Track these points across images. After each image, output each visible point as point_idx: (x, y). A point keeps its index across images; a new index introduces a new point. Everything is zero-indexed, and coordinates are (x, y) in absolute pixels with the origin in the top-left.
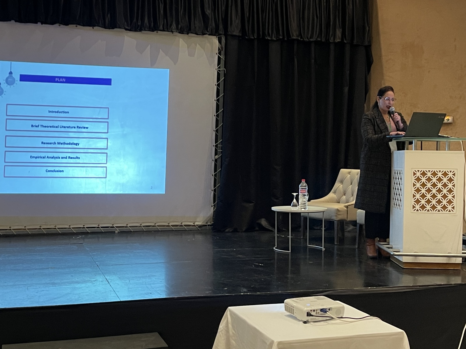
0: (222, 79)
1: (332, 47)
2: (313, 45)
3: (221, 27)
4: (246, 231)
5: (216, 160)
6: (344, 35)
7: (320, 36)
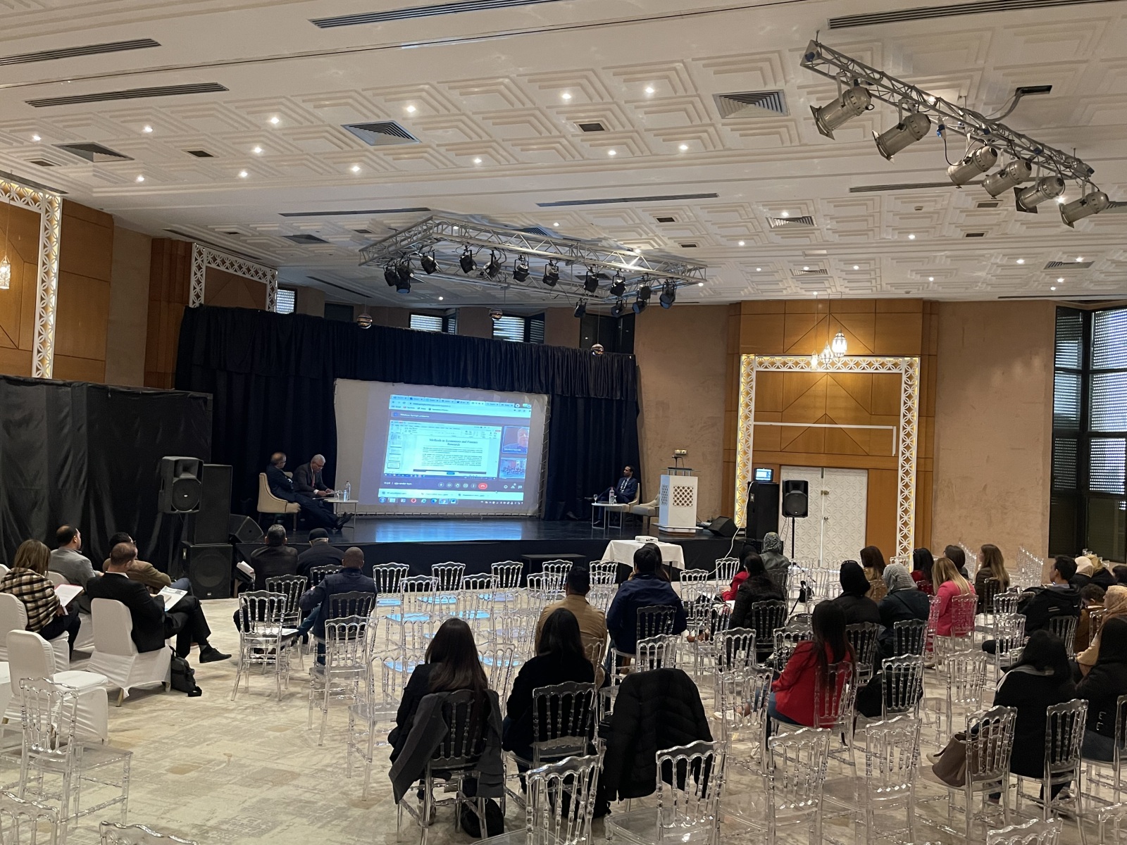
0: (548, 421)
1: (615, 402)
2: (603, 401)
3: (550, 389)
4: (560, 520)
5: (542, 473)
6: (622, 395)
7: (608, 395)
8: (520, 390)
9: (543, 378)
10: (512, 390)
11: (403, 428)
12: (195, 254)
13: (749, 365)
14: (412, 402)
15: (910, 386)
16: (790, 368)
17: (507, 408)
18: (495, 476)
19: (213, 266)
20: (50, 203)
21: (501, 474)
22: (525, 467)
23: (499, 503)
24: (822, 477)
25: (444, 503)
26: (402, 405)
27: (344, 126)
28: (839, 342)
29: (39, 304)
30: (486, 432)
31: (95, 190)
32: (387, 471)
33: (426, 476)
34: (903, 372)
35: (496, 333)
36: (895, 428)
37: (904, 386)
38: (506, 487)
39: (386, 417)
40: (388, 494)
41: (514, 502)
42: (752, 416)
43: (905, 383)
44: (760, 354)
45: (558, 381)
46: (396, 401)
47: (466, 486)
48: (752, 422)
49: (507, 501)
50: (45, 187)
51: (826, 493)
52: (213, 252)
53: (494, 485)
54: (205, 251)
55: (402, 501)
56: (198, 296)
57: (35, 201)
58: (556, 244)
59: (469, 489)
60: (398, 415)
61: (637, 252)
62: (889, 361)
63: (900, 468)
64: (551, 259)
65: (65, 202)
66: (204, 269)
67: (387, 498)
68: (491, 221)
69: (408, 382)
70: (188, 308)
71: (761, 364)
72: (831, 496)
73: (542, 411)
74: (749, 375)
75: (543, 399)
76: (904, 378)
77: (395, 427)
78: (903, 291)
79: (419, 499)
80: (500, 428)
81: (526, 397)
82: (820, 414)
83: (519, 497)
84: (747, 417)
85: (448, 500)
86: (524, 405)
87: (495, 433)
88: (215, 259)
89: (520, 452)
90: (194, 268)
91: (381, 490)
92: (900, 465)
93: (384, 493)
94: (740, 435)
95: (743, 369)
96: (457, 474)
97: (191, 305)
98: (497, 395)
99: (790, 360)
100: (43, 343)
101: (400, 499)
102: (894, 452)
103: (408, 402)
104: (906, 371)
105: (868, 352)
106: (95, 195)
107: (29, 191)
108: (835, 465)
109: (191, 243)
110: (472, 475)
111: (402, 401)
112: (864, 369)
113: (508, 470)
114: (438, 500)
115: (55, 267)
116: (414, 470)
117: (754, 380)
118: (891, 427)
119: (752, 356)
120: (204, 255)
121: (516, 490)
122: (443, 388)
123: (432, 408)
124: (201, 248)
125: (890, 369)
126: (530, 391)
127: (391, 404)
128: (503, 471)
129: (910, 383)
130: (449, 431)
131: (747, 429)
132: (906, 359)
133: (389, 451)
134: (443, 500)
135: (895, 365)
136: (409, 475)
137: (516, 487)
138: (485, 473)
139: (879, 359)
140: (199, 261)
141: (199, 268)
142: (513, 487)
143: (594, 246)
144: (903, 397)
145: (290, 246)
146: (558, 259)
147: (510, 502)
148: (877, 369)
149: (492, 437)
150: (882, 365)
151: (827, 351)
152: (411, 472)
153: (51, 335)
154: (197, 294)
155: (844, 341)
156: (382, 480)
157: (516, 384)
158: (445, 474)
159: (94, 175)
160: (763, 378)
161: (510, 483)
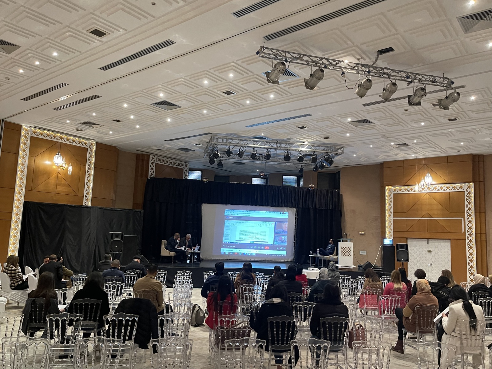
0: (297, 219)
1: (329, 211)
2: (323, 210)
3: (296, 205)
5: (295, 243)
6: (332, 207)
7: (325, 208)
8: (282, 206)
9: (293, 201)
10: (278, 206)
11: (231, 223)
12: (151, 159)
13: (390, 191)
14: (234, 212)
15: (469, 197)
16: (409, 191)
17: (276, 214)
18: (273, 243)
19: (159, 163)
20: (92, 144)
21: (275, 243)
22: (286, 240)
23: (275, 255)
24: (428, 244)
25: (249, 255)
26: (230, 214)
27: (151, 104)
28: (427, 177)
29: (86, 180)
30: (267, 225)
31: (104, 138)
32: (224, 241)
33: (241, 243)
34: (465, 190)
35: (284, 183)
36: (463, 219)
37: (466, 197)
38: (278, 248)
39: (224, 218)
40: (226, 251)
41: (282, 255)
42: (392, 215)
43: (467, 196)
44: (394, 186)
45: (300, 203)
46: (228, 212)
47: (259, 247)
48: (392, 218)
49: (278, 255)
50: (89, 139)
51: (430, 252)
52: (159, 158)
53: (272, 247)
54: (155, 158)
55: (231, 253)
56: (152, 174)
57: (85, 144)
58: (269, 142)
59: (261, 249)
60: (228, 218)
61: (306, 143)
62: (458, 185)
63: (466, 239)
64: (267, 148)
65: (97, 143)
66: (155, 164)
67: (224, 252)
68: (238, 135)
69: (232, 204)
70: (148, 179)
71: (395, 190)
72: (433, 253)
73: (294, 215)
74: (390, 196)
75: (294, 210)
76: (466, 193)
77: (227, 223)
78: (456, 151)
79: (238, 253)
80: (274, 223)
81: (285, 209)
82: (424, 213)
83: (284, 253)
84: (390, 216)
85: (252, 254)
86: (285, 213)
87: (272, 225)
88: (159, 160)
89: (284, 233)
90: (150, 164)
91: (222, 249)
92: (466, 237)
93: (223, 250)
94: (387, 224)
95: (387, 193)
96: (255, 243)
97: (149, 178)
98: (272, 208)
99: (408, 188)
100: (88, 193)
101: (230, 253)
102: (463, 231)
103: (232, 212)
104: (467, 190)
105: (445, 182)
106: (105, 140)
107: (83, 140)
108: (434, 238)
109: (149, 155)
110: (262, 243)
111: (230, 212)
112: (445, 190)
113: (278, 241)
114: (247, 253)
115: (93, 166)
116: (236, 241)
117: (392, 198)
118: (461, 218)
119: (391, 187)
120: (155, 159)
121: (283, 250)
122: (247, 206)
123: (243, 214)
124: (154, 156)
125: (458, 190)
126: (287, 206)
127: (225, 213)
128: (276, 241)
129: (469, 196)
130: (251, 224)
131: (390, 221)
132: (466, 184)
133: (225, 232)
134: (249, 254)
135: (461, 187)
136: (234, 243)
137: (283, 248)
138: (268, 242)
139: (452, 185)
140: (153, 161)
141: (153, 164)
142: (281, 249)
143: (287, 142)
144: (466, 203)
145: (183, 153)
146: (270, 149)
147: (280, 255)
148: (451, 190)
149: (270, 226)
150: (454, 188)
151: (422, 183)
152: (234, 241)
153: (91, 191)
154: (152, 173)
155: (430, 177)
156: (221, 245)
157: (280, 204)
158: (249, 242)
159: (97, 133)
160: (396, 197)
161: (279, 247)
